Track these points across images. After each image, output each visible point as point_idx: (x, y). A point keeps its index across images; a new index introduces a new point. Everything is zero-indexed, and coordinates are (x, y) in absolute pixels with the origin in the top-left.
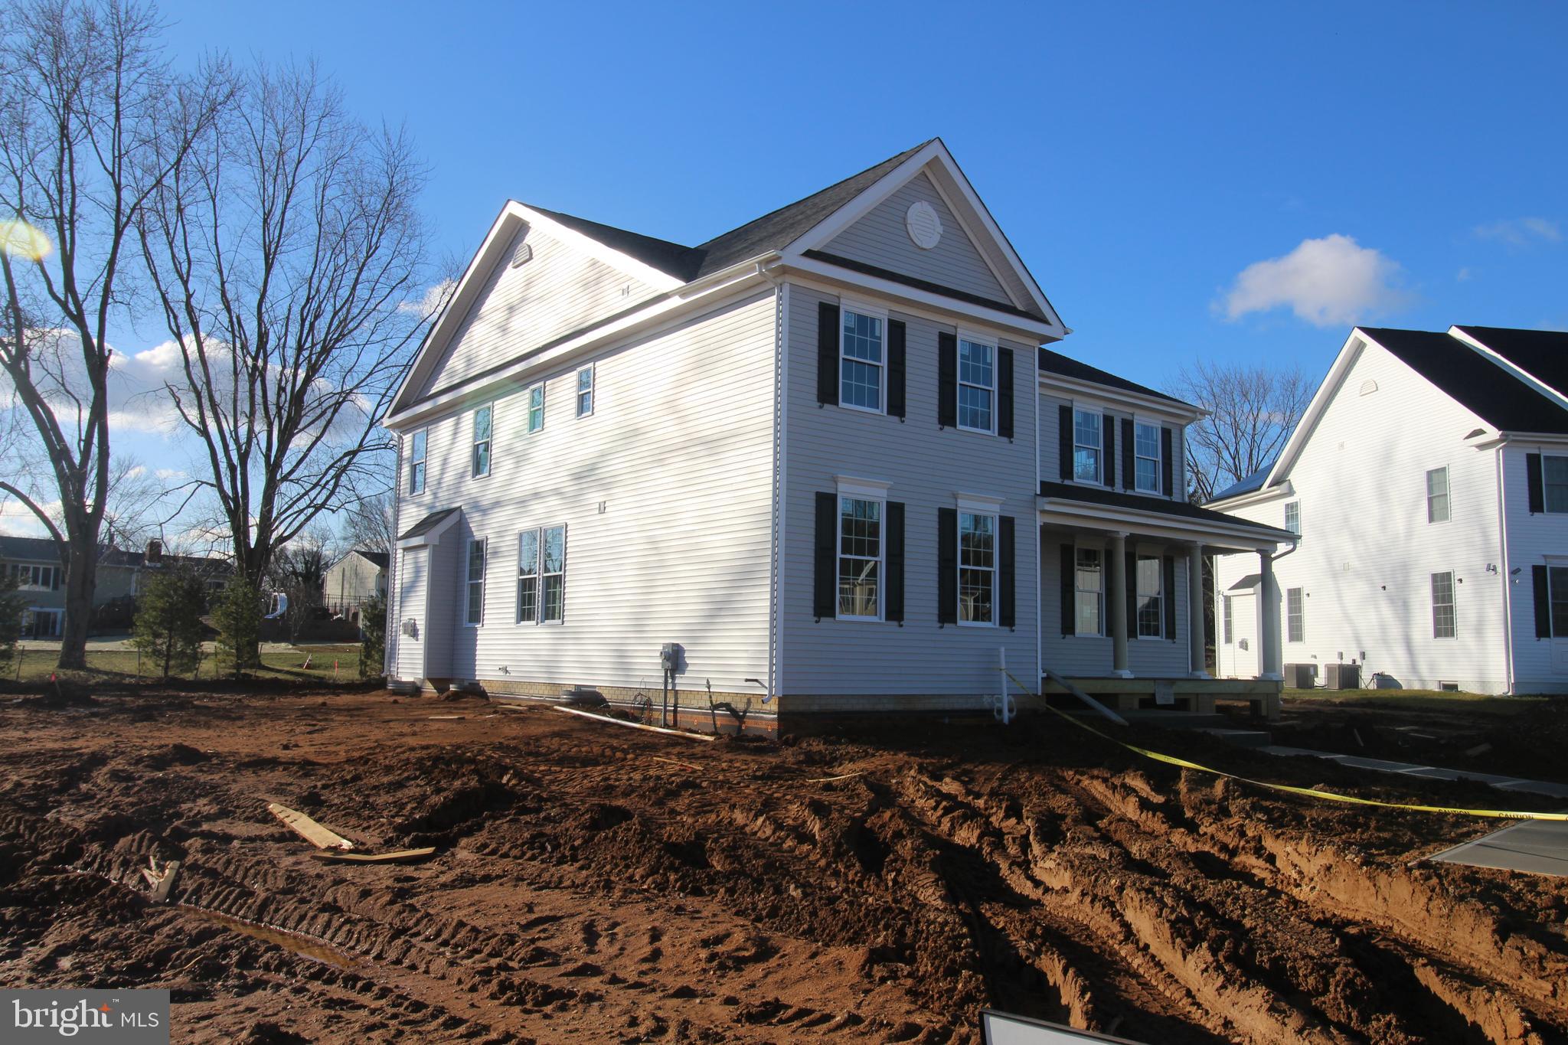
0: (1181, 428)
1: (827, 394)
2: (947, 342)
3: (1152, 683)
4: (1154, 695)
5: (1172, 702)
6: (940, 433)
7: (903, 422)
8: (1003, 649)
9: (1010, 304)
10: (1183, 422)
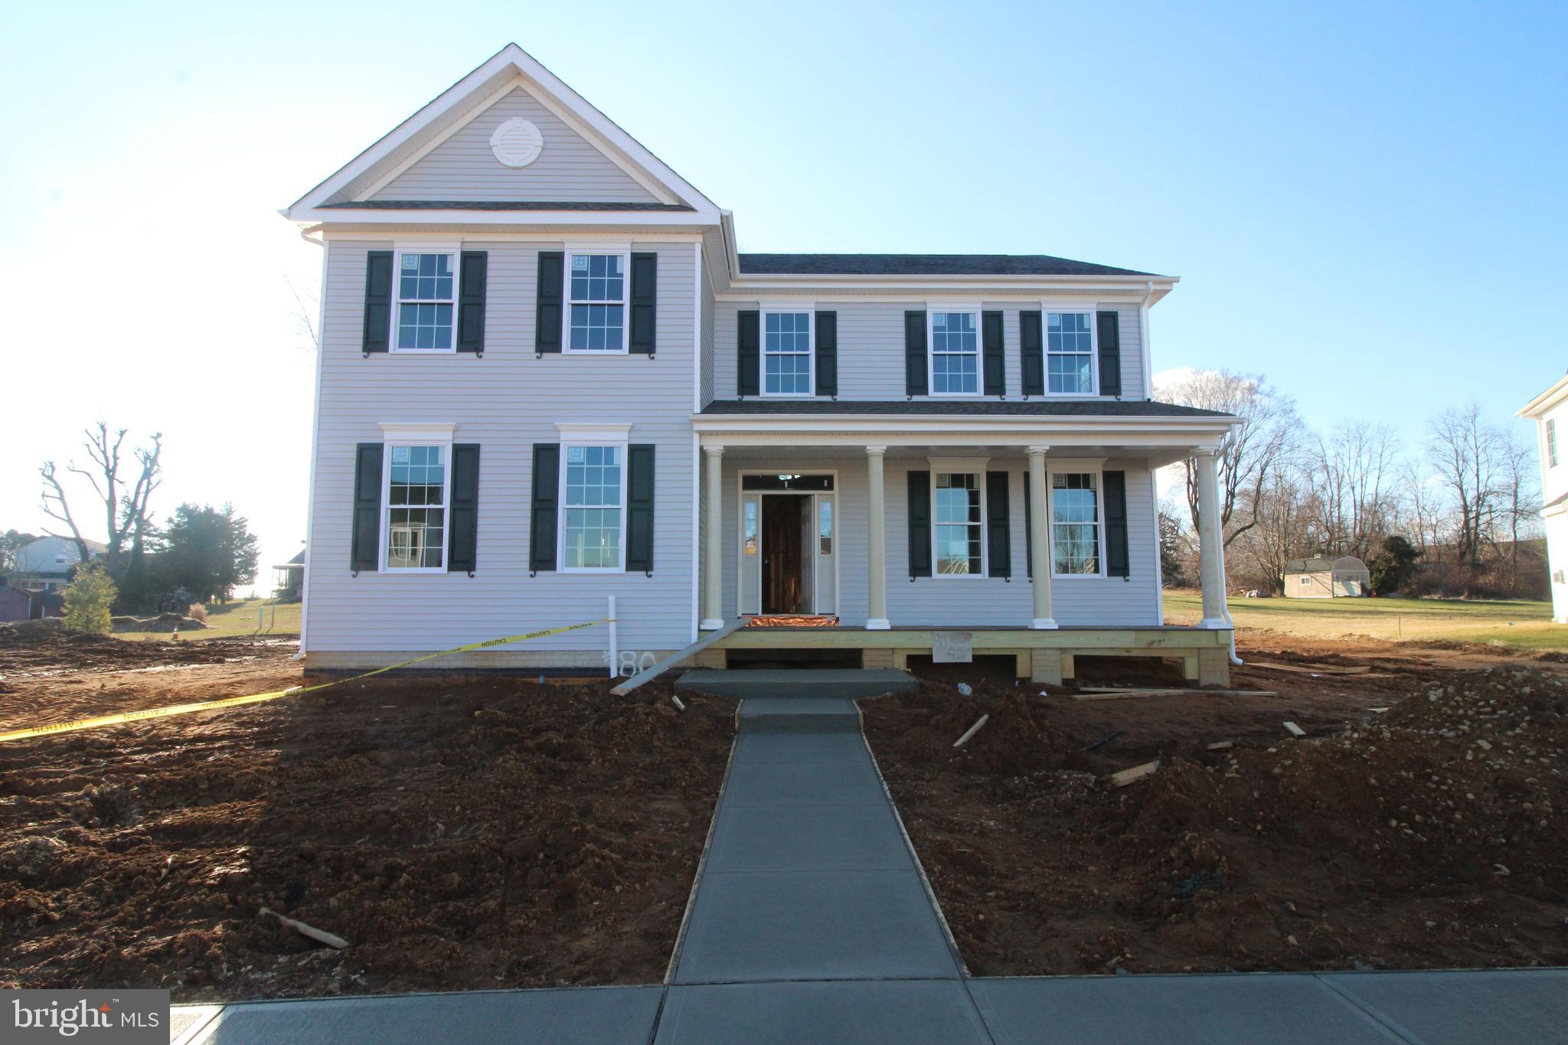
0: (1138, 306)
1: (374, 340)
2: (550, 264)
3: (927, 635)
4: (931, 649)
5: (969, 659)
6: (539, 363)
7: (481, 357)
8: (612, 599)
9: (655, 201)
10: (1139, 299)
